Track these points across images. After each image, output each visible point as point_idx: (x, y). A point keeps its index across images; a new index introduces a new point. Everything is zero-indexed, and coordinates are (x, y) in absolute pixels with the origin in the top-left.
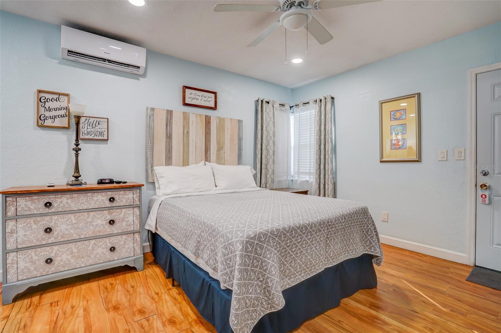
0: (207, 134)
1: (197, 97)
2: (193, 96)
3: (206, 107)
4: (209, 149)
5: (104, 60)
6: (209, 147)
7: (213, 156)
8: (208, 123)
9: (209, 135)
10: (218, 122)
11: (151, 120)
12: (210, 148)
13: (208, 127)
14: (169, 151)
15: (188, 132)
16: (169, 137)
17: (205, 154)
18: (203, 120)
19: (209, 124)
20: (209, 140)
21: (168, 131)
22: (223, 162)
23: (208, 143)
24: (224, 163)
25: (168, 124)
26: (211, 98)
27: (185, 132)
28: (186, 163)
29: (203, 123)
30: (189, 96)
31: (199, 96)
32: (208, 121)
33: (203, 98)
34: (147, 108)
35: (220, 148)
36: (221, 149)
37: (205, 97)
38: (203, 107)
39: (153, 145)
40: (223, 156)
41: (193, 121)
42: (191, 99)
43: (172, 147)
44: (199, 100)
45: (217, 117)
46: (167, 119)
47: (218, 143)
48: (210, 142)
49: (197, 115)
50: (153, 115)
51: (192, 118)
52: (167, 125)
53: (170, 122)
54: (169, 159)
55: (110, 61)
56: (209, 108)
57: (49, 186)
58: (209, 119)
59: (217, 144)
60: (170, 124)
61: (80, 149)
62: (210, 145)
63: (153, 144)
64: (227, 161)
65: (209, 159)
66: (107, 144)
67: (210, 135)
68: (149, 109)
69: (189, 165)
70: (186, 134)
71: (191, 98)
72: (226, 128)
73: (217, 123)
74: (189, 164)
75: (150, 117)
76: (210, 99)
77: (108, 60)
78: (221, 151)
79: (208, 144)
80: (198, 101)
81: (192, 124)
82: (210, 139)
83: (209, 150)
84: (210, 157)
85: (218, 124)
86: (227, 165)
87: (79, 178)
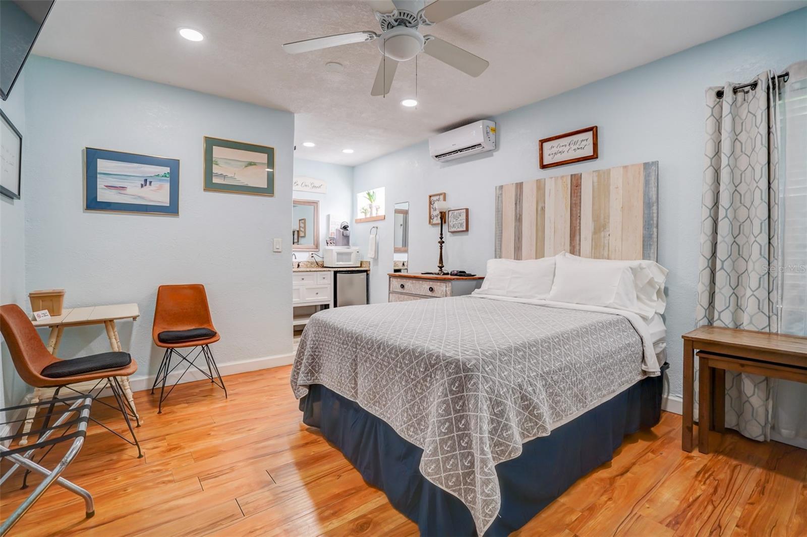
0: (574, 206)
1: (561, 149)
2: (555, 150)
3: (576, 160)
4: (578, 231)
5: (456, 151)
6: (578, 228)
7: (586, 244)
8: (577, 186)
9: (578, 208)
10: (596, 179)
11: (499, 202)
12: (580, 229)
13: (577, 193)
14: (519, 238)
15: (543, 209)
16: (519, 219)
17: (570, 240)
18: (567, 185)
19: (578, 188)
20: (579, 215)
21: (518, 212)
22: (606, 254)
23: (577, 220)
24: (608, 255)
25: (518, 202)
26: (587, 140)
27: (539, 208)
28: (539, 254)
29: (568, 188)
30: (550, 152)
31: (565, 146)
32: (576, 183)
33: (572, 146)
34: (496, 187)
35: (600, 227)
36: (602, 229)
37: (575, 143)
38: (569, 162)
39: (502, 233)
40: (606, 242)
41: (550, 190)
42: (551, 156)
43: (522, 233)
44: (566, 152)
45: (594, 171)
46: (516, 195)
47: (596, 218)
48: (580, 220)
49: (556, 178)
50: (501, 194)
51: (550, 186)
52: (516, 204)
53: (520, 199)
54: (519, 250)
55: (461, 150)
56: (581, 159)
57: (422, 274)
58: (577, 180)
59: (594, 221)
60: (519, 201)
61: (443, 242)
62: (580, 223)
63: (502, 230)
64: (615, 250)
65: (578, 248)
66: (468, 235)
67: (580, 207)
68: (498, 188)
69: (544, 257)
70: (541, 211)
71: (552, 154)
72: (612, 188)
73: (593, 182)
74: (544, 255)
75: (498, 197)
76: (584, 143)
77: (459, 150)
78: (602, 234)
79: (576, 224)
80: (563, 154)
81: (550, 195)
82: (580, 213)
83: (578, 234)
84: (580, 244)
85: (596, 184)
86: (615, 259)
87: (443, 269)
